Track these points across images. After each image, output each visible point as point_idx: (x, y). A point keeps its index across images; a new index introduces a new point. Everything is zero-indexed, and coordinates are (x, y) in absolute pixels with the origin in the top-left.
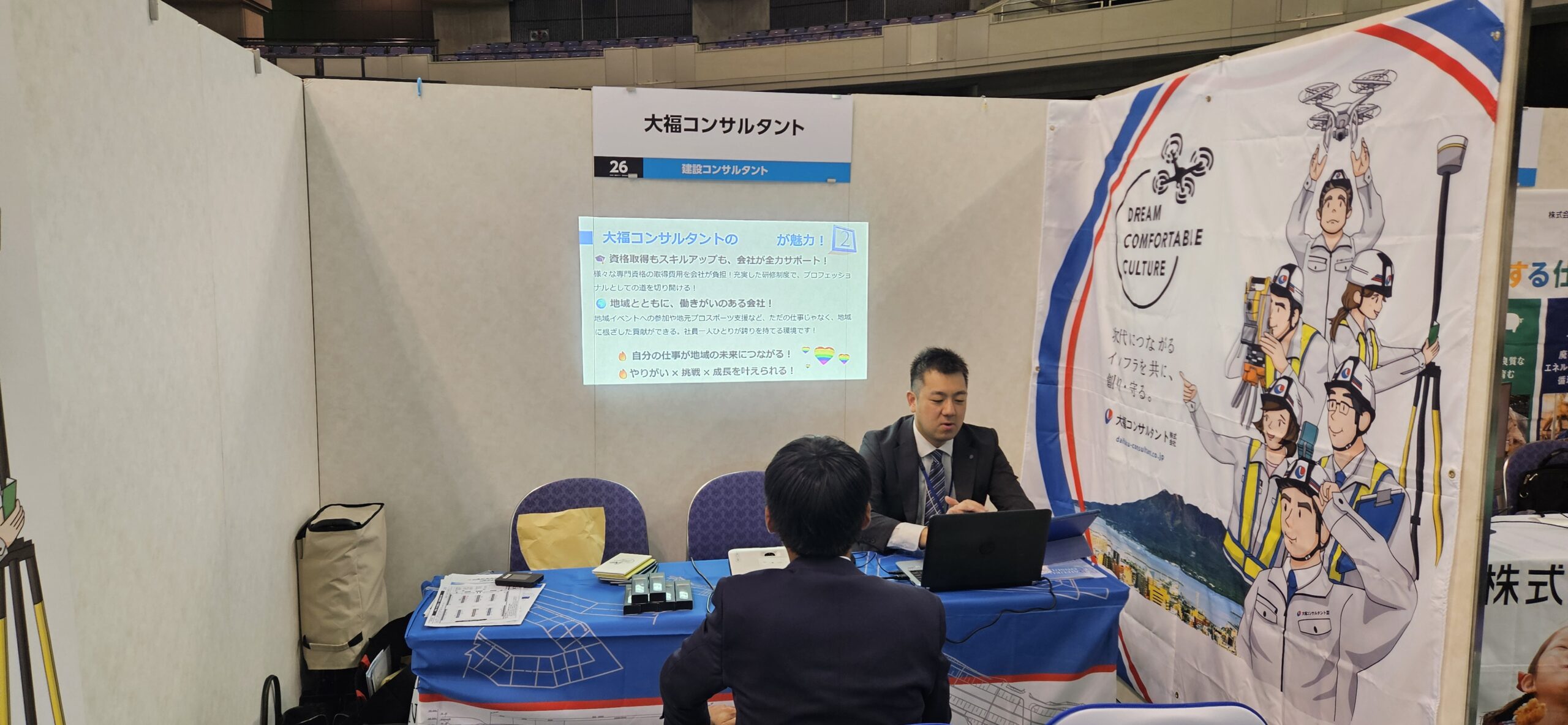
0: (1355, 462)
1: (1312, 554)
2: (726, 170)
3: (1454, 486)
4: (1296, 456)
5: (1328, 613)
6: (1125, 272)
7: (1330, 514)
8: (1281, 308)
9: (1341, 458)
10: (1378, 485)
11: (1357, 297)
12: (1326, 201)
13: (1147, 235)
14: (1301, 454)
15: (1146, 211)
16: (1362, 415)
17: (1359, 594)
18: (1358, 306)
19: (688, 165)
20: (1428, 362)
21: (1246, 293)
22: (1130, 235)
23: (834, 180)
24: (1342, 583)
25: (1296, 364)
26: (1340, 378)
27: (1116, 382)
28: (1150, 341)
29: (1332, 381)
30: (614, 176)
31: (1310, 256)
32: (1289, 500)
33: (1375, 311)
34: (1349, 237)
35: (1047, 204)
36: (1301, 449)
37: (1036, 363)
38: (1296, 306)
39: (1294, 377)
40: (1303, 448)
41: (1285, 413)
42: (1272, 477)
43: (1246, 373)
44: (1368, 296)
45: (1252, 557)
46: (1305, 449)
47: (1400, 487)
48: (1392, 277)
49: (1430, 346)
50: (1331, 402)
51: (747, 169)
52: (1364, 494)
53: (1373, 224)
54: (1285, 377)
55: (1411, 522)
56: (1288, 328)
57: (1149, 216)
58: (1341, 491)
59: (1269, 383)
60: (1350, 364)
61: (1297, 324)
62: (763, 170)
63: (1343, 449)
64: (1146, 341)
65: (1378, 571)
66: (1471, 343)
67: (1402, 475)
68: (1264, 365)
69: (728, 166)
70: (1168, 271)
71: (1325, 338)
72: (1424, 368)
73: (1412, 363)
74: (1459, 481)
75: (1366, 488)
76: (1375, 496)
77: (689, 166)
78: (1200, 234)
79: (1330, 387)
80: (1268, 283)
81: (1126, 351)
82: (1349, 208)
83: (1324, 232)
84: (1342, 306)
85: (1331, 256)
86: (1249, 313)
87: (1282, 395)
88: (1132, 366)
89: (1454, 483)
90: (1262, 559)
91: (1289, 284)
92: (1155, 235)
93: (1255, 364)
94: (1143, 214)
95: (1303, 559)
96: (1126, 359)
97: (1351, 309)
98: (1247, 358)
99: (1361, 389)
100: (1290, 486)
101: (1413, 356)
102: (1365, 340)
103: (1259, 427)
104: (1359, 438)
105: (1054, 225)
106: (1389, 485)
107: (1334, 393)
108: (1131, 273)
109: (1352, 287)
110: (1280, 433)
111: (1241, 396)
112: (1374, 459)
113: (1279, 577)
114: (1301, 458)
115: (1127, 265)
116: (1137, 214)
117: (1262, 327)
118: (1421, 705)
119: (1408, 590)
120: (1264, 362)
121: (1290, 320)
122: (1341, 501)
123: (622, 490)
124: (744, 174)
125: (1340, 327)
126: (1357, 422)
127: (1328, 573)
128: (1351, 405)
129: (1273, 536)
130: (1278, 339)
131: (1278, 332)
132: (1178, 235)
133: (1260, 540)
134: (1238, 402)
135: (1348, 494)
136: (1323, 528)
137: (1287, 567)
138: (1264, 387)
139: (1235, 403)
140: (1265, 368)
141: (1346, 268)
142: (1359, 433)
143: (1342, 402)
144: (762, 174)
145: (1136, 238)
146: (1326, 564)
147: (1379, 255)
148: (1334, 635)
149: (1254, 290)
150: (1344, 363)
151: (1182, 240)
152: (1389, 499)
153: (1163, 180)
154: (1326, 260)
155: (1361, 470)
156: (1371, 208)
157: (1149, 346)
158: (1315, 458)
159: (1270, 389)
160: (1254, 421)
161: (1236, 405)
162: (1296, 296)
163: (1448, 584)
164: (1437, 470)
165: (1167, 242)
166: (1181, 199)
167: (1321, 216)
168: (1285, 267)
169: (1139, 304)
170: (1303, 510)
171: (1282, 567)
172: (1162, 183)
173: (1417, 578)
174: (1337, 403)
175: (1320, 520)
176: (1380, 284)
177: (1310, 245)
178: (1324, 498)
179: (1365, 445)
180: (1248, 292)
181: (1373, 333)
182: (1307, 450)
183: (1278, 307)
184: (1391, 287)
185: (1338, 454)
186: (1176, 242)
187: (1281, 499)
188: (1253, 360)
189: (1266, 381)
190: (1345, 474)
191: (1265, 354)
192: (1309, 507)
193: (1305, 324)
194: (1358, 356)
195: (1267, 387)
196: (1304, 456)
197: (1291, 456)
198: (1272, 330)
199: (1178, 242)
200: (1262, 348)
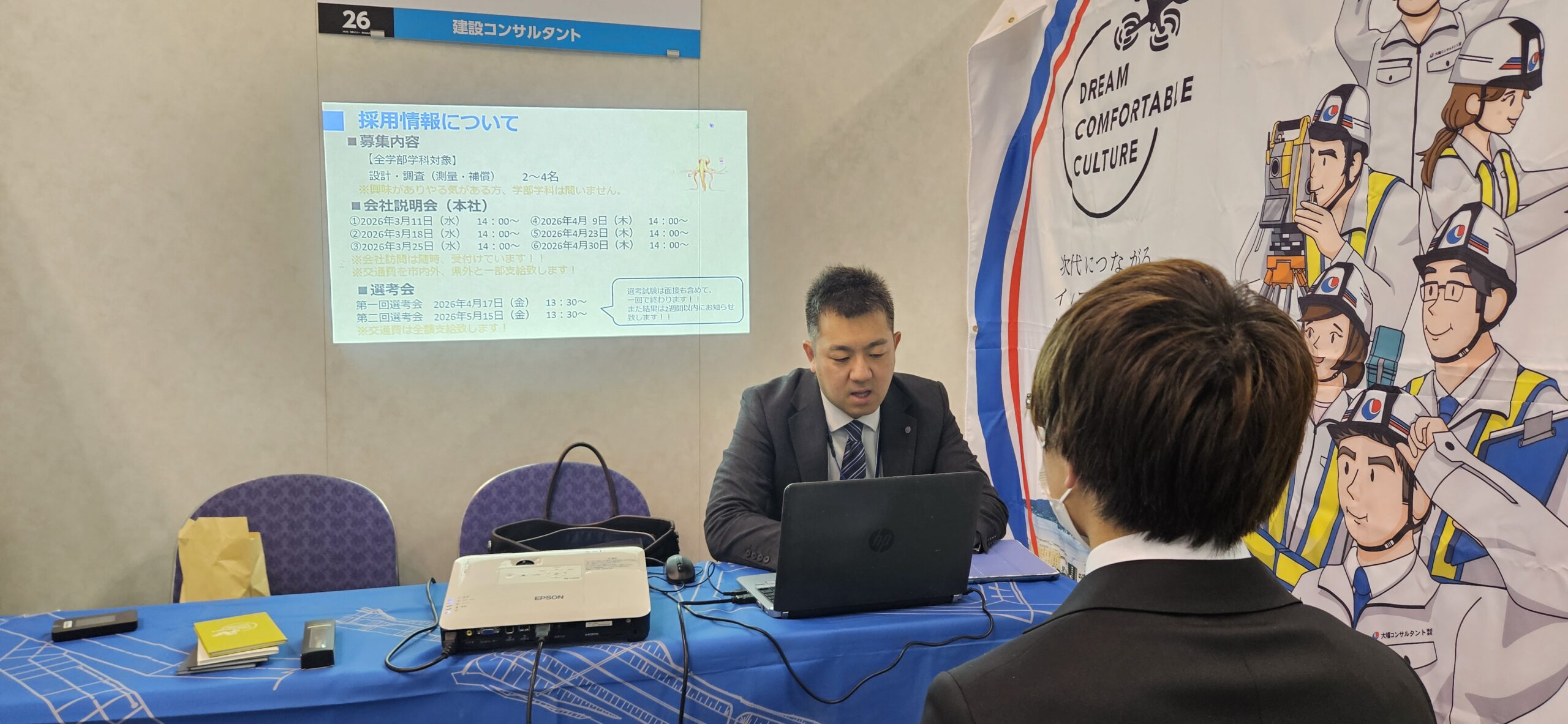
0: (1478, 376)
1: (1398, 538)
2: (519, 32)
4: (1363, 385)
5: (1430, 632)
6: (1077, 174)
7: (1429, 470)
8: (1328, 157)
9: (1449, 374)
10: (1525, 408)
11: (1473, 105)
14: (1373, 378)
15: (1105, 81)
16: (1491, 296)
17: (1494, 599)
18: (1476, 119)
19: (462, 21)
21: (1269, 149)
22: (1084, 121)
23: (677, 53)
24: (1457, 581)
25: (1359, 240)
26: (1445, 244)
28: (1117, 259)
29: (1429, 252)
30: (350, 34)
31: (1380, 62)
32: (1353, 456)
33: (1509, 119)
34: (1452, 12)
36: (1375, 372)
38: (1358, 148)
39: (1356, 260)
40: (1377, 370)
41: (1343, 321)
42: (1320, 424)
43: (1269, 273)
44: (1494, 98)
45: (1287, 552)
46: (1380, 370)
48: (1541, 54)
50: (1428, 288)
51: (550, 31)
52: (1496, 428)
54: (1339, 265)
56: (1344, 186)
57: (1110, 86)
58: (1450, 430)
59: (1313, 276)
60: (1465, 218)
61: (1359, 176)
62: (573, 33)
63: (1454, 358)
64: (1110, 261)
65: (1533, 554)
68: (1303, 253)
69: (522, 26)
70: (1141, 155)
71: (1412, 186)
75: (1502, 418)
76: (1520, 428)
77: (463, 23)
78: (1188, 84)
79: (1423, 263)
80: (1305, 127)
81: (1082, 283)
83: (1405, 17)
84: (1444, 126)
85: (1419, 52)
86: (1274, 178)
87: (1335, 292)
90: (1305, 553)
91: (1342, 116)
92: (1120, 110)
93: (1287, 253)
94: (1101, 85)
95: (1381, 548)
97: (1462, 128)
98: (1272, 248)
99: (1488, 253)
100: (1355, 433)
102: (1493, 170)
104: (1485, 335)
106: (1551, 405)
107: (1434, 271)
108: (1086, 173)
109: (1462, 89)
110: (1334, 352)
112: (1517, 366)
113: (1339, 580)
114: (1374, 386)
115: (1080, 163)
116: (1093, 89)
117: (1299, 194)
120: (1303, 246)
121: (1346, 172)
122: (1450, 446)
124: (545, 38)
125: (1440, 161)
126: (1480, 309)
127: (1430, 566)
128: (1467, 282)
129: (1325, 517)
130: (1326, 206)
131: (1324, 197)
132: (1157, 97)
133: (1301, 524)
135: (1465, 433)
136: (1417, 495)
137: (1352, 563)
138: (1304, 286)
140: (1305, 256)
141: (1448, 63)
142: (1485, 327)
143: (1449, 282)
144: (573, 40)
145: (1092, 122)
146: (1425, 552)
147: (1512, 24)
148: (1446, 669)
149: (1283, 140)
150: (1451, 218)
151: (1163, 101)
152: (1550, 429)
153: (1131, 27)
154: (1410, 60)
155: (1489, 388)
158: (1400, 382)
159: (1315, 287)
162: (1357, 132)
165: (1140, 113)
166: (1159, 45)
168: (1335, 93)
169: (1098, 213)
170: (1379, 469)
171: (1342, 563)
172: (1129, 33)
174: (1440, 287)
175: (1410, 480)
176: (1517, 72)
177: (1380, 44)
178: (1417, 443)
179: (1496, 345)
180: (1271, 146)
181: (1506, 156)
182: (1383, 372)
183: (1323, 157)
184: (1540, 71)
185: (1443, 367)
186: (1153, 108)
187: (1338, 457)
188: (1283, 248)
189: (1306, 276)
190: (1458, 399)
191: (1304, 235)
192: (1390, 464)
193: (1373, 171)
194: (1478, 200)
195: (1310, 285)
196: (1379, 382)
197: (1355, 386)
198: (1315, 195)
199: (1158, 107)
200: (1299, 226)
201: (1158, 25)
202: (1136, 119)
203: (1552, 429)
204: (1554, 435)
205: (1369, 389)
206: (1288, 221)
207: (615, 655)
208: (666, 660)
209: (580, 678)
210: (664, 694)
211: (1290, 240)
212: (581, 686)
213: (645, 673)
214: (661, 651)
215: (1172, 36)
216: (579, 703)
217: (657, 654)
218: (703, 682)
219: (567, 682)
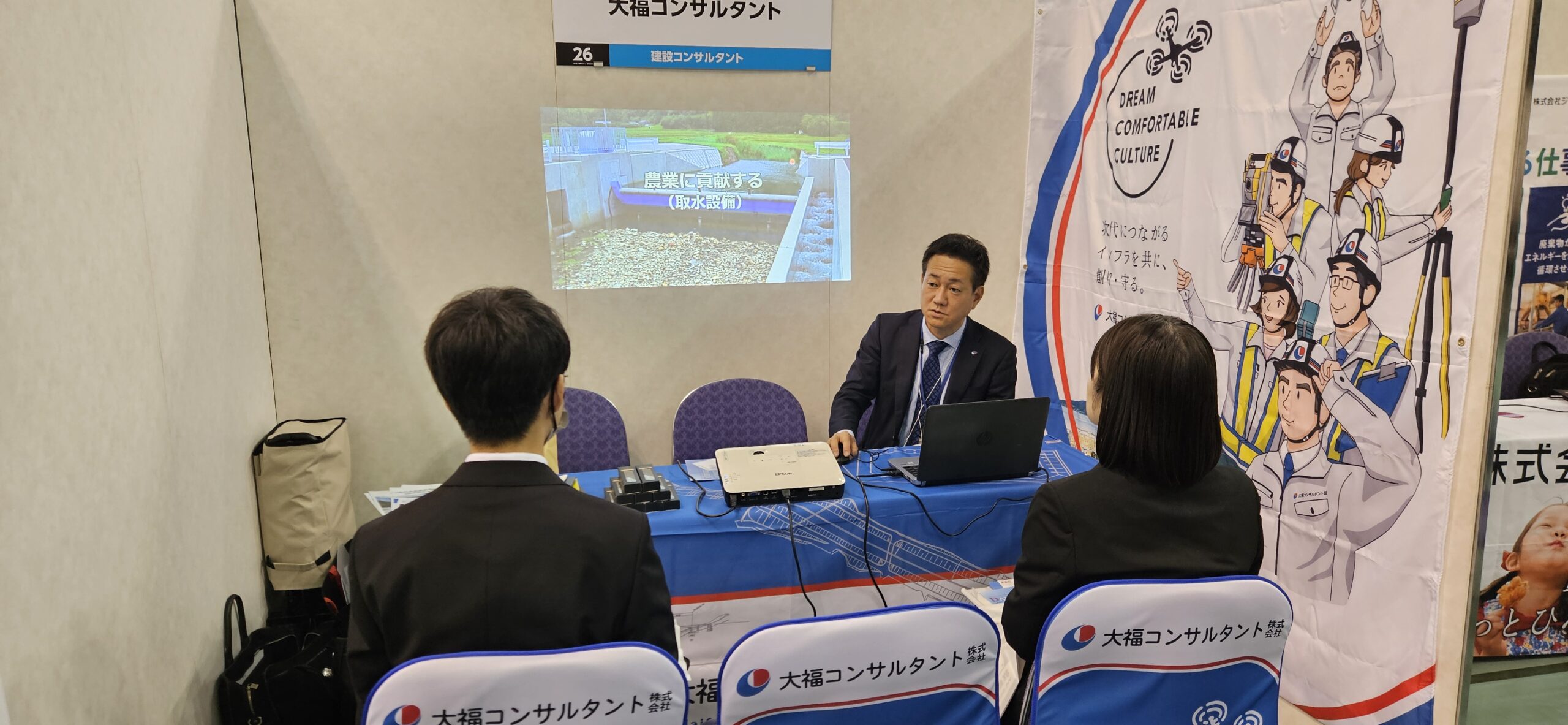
0: (1358, 338)
1: (1311, 435)
2: (699, 57)
3: (1463, 354)
4: (1295, 337)
5: (1326, 493)
6: (1117, 161)
7: (1330, 393)
8: (1282, 184)
9: (1343, 335)
10: (1381, 359)
11: (1364, 166)
12: (1333, 66)
13: (1140, 120)
14: (1300, 333)
15: (1139, 95)
16: (1367, 289)
17: (1358, 472)
18: (1365, 175)
19: (658, 51)
20: (1439, 227)
21: (1245, 171)
22: (1122, 122)
23: (814, 69)
24: (1341, 462)
25: (1297, 242)
26: (1344, 252)
27: (1106, 277)
28: (1143, 230)
29: (1335, 256)
30: (578, 65)
31: (1315, 127)
32: (1288, 382)
33: (1383, 179)
34: (1357, 103)
35: (1035, 93)
36: (1301, 329)
37: (1023, 261)
38: (1299, 181)
39: (1295, 255)
40: (1303, 328)
41: (1285, 293)
42: (1269, 360)
43: (1243, 255)
44: (1376, 164)
45: (1246, 442)
46: (1305, 328)
47: (1406, 360)
48: (1402, 141)
49: (1441, 212)
50: (1334, 278)
51: (721, 56)
52: (1367, 370)
53: (1383, 87)
54: (1285, 257)
55: (1416, 395)
56: (1290, 205)
57: (1142, 100)
58: (1342, 369)
59: (1269, 263)
60: (1355, 237)
61: (1299, 199)
62: (738, 57)
63: (1346, 325)
64: (1138, 231)
65: (1380, 446)
66: (1486, 204)
67: (1408, 348)
68: (1263, 245)
69: (701, 53)
70: (1162, 157)
71: (1328, 212)
72: (1435, 234)
73: (1422, 231)
74: (1469, 350)
75: (1369, 364)
76: (1378, 371)
77: (659, 53)
78: (1196, 113)
79: (1332, 263)
80: (1268, 160)
81: (1117, 244)
82: (1357, 73)
83: (1330, 101)
84: (1348, 177)
85: (1337, 125)
86: (1248, 192)
87: (1282, 275)
88: (1123, 259)
89: (1463, 352)
90: (1257, 444)
91: (1291, 158)
92: (1149, 120)
93: (1253, 245)
94: (1136, 98)
95: (1301, 441)
96: (1116, 252)
97: (1357, 180)
98: (1245, 239)
99: (1367, 262)
100: (1289, 368)
101: (1422, 223)
102: (1372, 210)
103: (1257, 309)
104: (1363, 312)
105: (1043, 116)
106: (1395, 359)
107: (1337, 268)
108: (1123, 162)
109: (1359, 155)
110: (1279, 314)
111: (1238, 279)
112: (1378, 333)
113: (1276, 461)
114: (1301, 338)
115: (1119, 154)
116: (1130, 99)
117: (1262, 205)
118: (1422, 578)
119: (1410, 463)
120: (1263, 241)
121: (1292, 196)
122: (1342, 379)
123: (600, 399)
124: (717, 61)
125: (1345, 199)
126: (1361, 297)
127: (1327, 453)
128: (1356, 279)
129: (1270, 420)
130: (1279, 216)
131: (1278, 210)
132: (1173, 117)
133: (1255, 425)
134: (1233, 287)
135: (1350, 371)
136: (1322, 407)
137: (1284, 451)
138: (1263, 268)
139: (1232, 287)
140: (1265, 248)
141: (1352, 136)
142: (1363, 308)
143: (1345, 277)
144: (737, 62)
145: (1129, 124)
146: (1325, 444)
147: (1388, 119)
148: (1332, 515)
149: (1254, 167)
150: (1349, 236)
151: (1178, 121)
152: (1393, 372)
153: (1158, 60)
154: (1332, 129)
155: (1364, 345)
156: (1381, 70)
157: (1142, 236)
159: (1269, 270)
160: (1251, 304)
161: (1232, 289)
162: (1299, 170)
163: (1454, 455)
164: (1445, 339)
165: (1162, 125)
166: (1177, 80)
167: (1327, 83)
168: (1288, 141)
169: (1131, 193)
170: (1303, 391)
171: (1278, 450)
172: (1156, 63)
173: (1421, 451)
174: (1340, 279)
175: (1319, 399)
176: (1389, 150)
177: (1315, 114)
178: (1324, 376)
179: (1369, 319)
180: (1247, 170)
181: (1380, 202)
182: (1307, 330)
183: (1279, 183)
184: (1401, 152)
185: (1340, 330)
186: (1171, 124)
187: (1279, 382)
188: (1251, 241)
189: (1264, 262)
190: (1347, 350)
191: (1264, 234)
192: (1308, 388)
193: (1307, 199)
194: (1363, 228)
195: (1266, 268)
196: (1304, 336)
197: (1291, 337)
198: (1273, 208)
199: (1174, 124)
200: (1261, 227)
201: (1177, 63)
202: (1159, 130)
203: (1395, 373)
204: (1397, 376)
205: (1299, 339)
206: (1255, 223)
207: (826, 508)
208: (855, 510)
209: (806, 522)
210: (853, 529)
211: (1256, 236)
212: (807, 526)
213: (842, 518)
214: (852, 504)
215: (1185, 74)
216: (805, 535)
217: (850, 507)
218: (876, 522)
219: (799, 524)
